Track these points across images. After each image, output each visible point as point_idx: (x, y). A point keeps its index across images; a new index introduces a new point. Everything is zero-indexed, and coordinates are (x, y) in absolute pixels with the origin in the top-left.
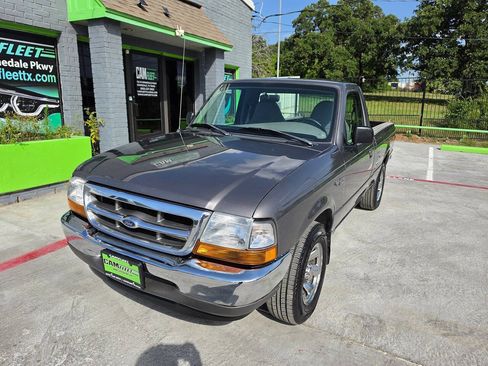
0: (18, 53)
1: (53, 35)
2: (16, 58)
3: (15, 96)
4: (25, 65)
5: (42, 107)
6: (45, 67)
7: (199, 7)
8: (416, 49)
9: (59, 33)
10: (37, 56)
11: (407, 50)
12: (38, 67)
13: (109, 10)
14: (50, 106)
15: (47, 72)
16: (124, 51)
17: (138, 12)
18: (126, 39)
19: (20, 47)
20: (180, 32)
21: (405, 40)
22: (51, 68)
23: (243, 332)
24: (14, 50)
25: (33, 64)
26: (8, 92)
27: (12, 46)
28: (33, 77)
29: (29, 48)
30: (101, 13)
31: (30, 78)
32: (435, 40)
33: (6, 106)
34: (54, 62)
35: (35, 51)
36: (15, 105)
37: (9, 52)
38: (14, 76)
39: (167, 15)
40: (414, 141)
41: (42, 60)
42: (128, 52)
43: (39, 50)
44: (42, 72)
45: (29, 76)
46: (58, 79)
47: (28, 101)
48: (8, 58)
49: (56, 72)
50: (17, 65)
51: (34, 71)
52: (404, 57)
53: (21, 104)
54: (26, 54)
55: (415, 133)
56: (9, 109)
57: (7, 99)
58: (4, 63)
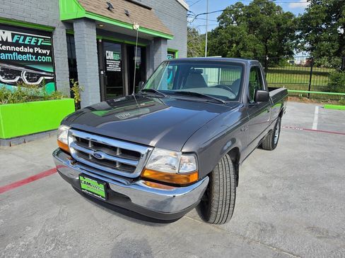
0: (26, 42)
1: (50, 30)
2: (25, 46)
3: (24, 71)
4: (31, 50)
5: (42, 78)
6: (44, 52)
7: (150, 9)
8: (307, 36)
9: (54, 28)
10: (39, 44)
11: (300, 37)
12: (40, 51)
13: (88, 12)
14: (46, 78)
15: (45, 55)
16: (98, 40)
17: (107, 13)
18: (100, 32)
19: (28, 38)
20: (136, 27)
21: (299, 30)
22: (48, 52)
23: (175, 232)
24: (24, 40)
25: (36, 49)
26: (19, 68)
27: (22, 37)
28: (36, 58)
29: (34, 39)
30: (82, 14)
31: (34, 59)
32: (321, 29)
33: (18, 78)
34: (50, 48)
35: (38, 41)
36: (24, 78)
37: (21, 42)
38: (24, 57)
39: (127, 15)
40: (304, 101)
41: (42, 47)
42: (100, 41)
43: (40, 40)
44: (42, 55)
45: (34, 57)
46: (53, 59)
47: (32, 75)
48: (20, 45)
49: (51, 55)
50: (26, 50)
51: (37, 54)
52: (298, 42)
53: (28, 76)
54: (32, 43)
55: (306, 96)
56: (20, 80)
57: (19, 73)
58: (17, 49)
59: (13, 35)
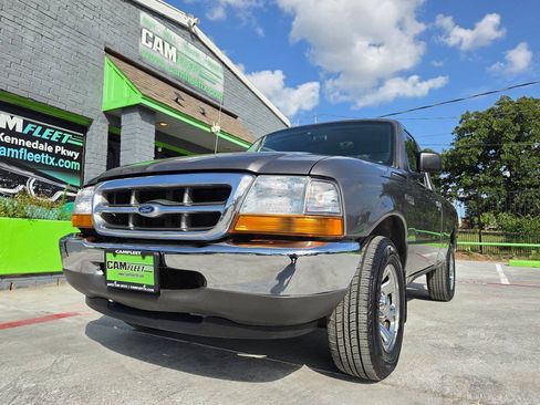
0: (44, 136)
1: (84, 123)
2: (42, 141)
3: (33, 178)
4: (50, 149)
5: (59, 194)
6: (70, 154)
7: (235, 117)
8: (459, 179)
9: (91, 121)
10: (64, 141)
11: (449, 180)
12: (63, 152)
13: (145, 97)
14: (69, 194)
15: (71, 159)
16: (156, 148)
17: (175, 105)
18: (159, 136)
19: (48, 131)
20: (216, 129)
21: (446, 170)
22: (77, 155)
24: (41, 133)
25: (58, 149)
26: (26, 173)
27: (40, 128)
28: (56, 161)
29: (57, 133)
30: (137, 99)
31: (52, 162)
32: (477, 171)
33: (21, 187)
34: (81, 150)
35: (63, 137)
36: (30, 187)
37: (36, 134)
38: (37, 158)
39: (203, 114)
41: (68, 146)
42: (160, 150)
43: (67, 136)
44: (65, 158)
45: (52, 160)
46: (82, 167)
47: (45, 186)
48: (33, 139)
49: (80, 160)
50: (42, 147)
51: (58, 156)
52: (447, 187)
53: (38, 187)
54: (53, 139)
56: (24, 192)
57: (23, 180)
58: (28, 144)
59: (25, 124)
